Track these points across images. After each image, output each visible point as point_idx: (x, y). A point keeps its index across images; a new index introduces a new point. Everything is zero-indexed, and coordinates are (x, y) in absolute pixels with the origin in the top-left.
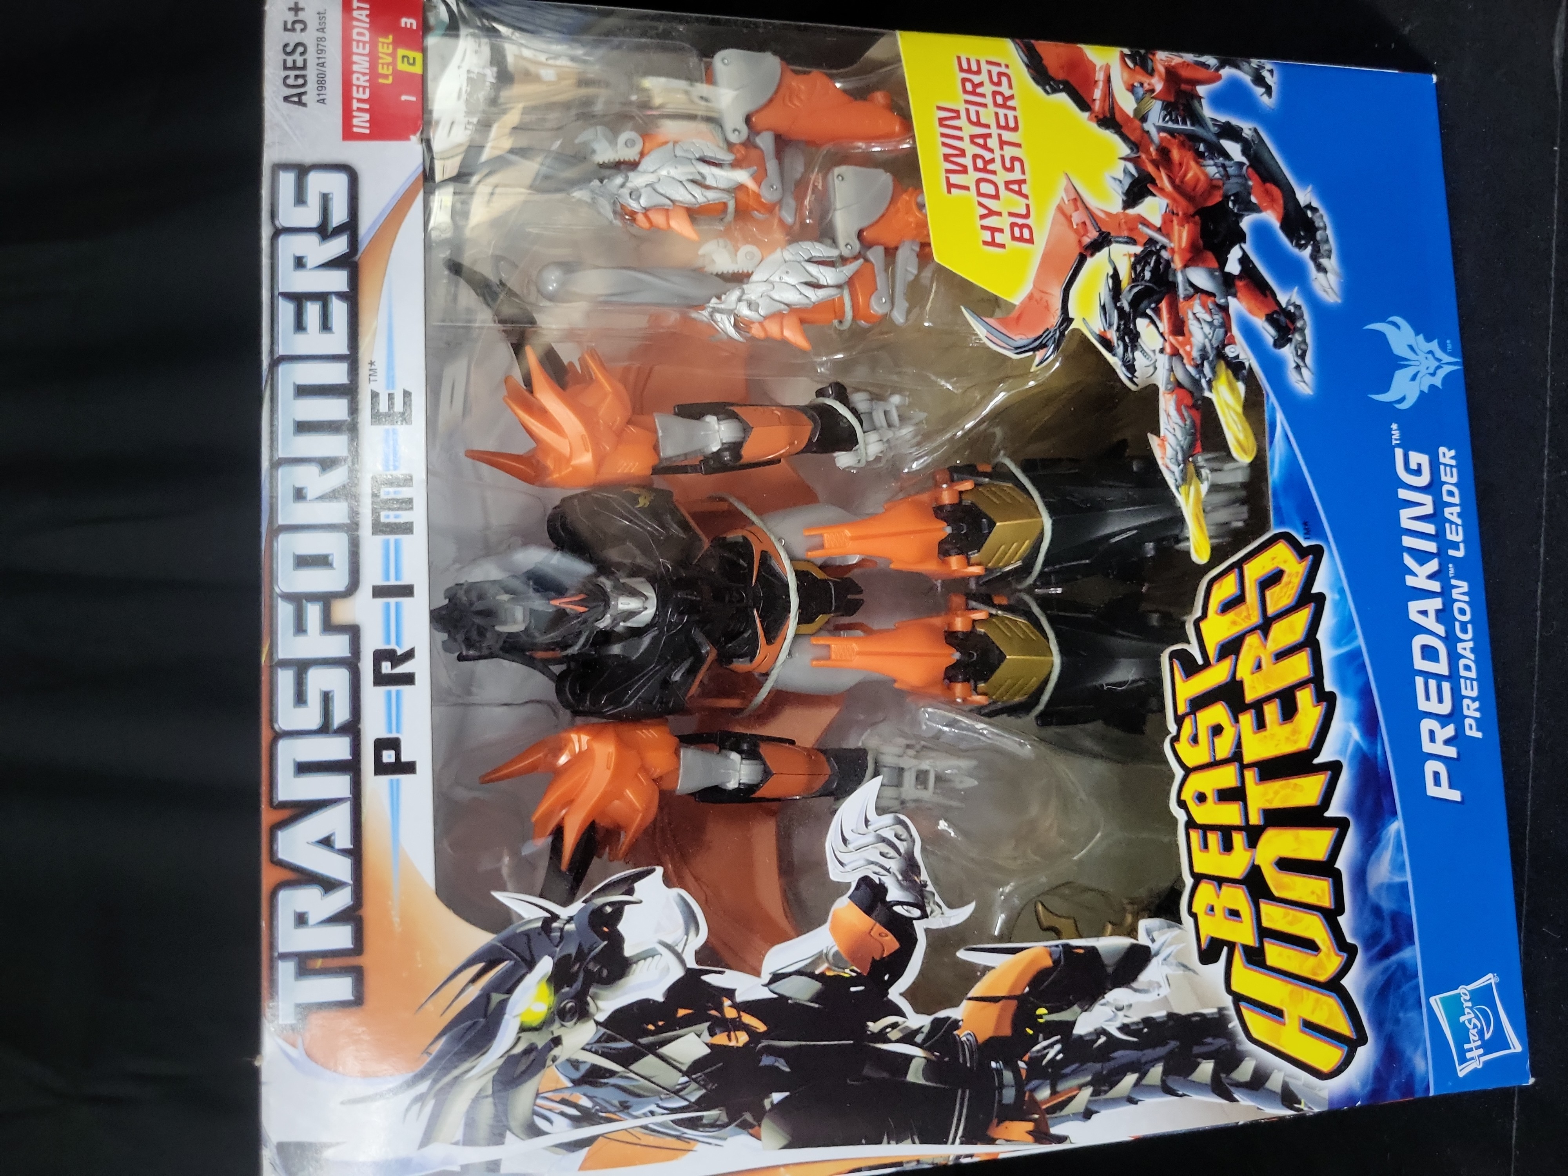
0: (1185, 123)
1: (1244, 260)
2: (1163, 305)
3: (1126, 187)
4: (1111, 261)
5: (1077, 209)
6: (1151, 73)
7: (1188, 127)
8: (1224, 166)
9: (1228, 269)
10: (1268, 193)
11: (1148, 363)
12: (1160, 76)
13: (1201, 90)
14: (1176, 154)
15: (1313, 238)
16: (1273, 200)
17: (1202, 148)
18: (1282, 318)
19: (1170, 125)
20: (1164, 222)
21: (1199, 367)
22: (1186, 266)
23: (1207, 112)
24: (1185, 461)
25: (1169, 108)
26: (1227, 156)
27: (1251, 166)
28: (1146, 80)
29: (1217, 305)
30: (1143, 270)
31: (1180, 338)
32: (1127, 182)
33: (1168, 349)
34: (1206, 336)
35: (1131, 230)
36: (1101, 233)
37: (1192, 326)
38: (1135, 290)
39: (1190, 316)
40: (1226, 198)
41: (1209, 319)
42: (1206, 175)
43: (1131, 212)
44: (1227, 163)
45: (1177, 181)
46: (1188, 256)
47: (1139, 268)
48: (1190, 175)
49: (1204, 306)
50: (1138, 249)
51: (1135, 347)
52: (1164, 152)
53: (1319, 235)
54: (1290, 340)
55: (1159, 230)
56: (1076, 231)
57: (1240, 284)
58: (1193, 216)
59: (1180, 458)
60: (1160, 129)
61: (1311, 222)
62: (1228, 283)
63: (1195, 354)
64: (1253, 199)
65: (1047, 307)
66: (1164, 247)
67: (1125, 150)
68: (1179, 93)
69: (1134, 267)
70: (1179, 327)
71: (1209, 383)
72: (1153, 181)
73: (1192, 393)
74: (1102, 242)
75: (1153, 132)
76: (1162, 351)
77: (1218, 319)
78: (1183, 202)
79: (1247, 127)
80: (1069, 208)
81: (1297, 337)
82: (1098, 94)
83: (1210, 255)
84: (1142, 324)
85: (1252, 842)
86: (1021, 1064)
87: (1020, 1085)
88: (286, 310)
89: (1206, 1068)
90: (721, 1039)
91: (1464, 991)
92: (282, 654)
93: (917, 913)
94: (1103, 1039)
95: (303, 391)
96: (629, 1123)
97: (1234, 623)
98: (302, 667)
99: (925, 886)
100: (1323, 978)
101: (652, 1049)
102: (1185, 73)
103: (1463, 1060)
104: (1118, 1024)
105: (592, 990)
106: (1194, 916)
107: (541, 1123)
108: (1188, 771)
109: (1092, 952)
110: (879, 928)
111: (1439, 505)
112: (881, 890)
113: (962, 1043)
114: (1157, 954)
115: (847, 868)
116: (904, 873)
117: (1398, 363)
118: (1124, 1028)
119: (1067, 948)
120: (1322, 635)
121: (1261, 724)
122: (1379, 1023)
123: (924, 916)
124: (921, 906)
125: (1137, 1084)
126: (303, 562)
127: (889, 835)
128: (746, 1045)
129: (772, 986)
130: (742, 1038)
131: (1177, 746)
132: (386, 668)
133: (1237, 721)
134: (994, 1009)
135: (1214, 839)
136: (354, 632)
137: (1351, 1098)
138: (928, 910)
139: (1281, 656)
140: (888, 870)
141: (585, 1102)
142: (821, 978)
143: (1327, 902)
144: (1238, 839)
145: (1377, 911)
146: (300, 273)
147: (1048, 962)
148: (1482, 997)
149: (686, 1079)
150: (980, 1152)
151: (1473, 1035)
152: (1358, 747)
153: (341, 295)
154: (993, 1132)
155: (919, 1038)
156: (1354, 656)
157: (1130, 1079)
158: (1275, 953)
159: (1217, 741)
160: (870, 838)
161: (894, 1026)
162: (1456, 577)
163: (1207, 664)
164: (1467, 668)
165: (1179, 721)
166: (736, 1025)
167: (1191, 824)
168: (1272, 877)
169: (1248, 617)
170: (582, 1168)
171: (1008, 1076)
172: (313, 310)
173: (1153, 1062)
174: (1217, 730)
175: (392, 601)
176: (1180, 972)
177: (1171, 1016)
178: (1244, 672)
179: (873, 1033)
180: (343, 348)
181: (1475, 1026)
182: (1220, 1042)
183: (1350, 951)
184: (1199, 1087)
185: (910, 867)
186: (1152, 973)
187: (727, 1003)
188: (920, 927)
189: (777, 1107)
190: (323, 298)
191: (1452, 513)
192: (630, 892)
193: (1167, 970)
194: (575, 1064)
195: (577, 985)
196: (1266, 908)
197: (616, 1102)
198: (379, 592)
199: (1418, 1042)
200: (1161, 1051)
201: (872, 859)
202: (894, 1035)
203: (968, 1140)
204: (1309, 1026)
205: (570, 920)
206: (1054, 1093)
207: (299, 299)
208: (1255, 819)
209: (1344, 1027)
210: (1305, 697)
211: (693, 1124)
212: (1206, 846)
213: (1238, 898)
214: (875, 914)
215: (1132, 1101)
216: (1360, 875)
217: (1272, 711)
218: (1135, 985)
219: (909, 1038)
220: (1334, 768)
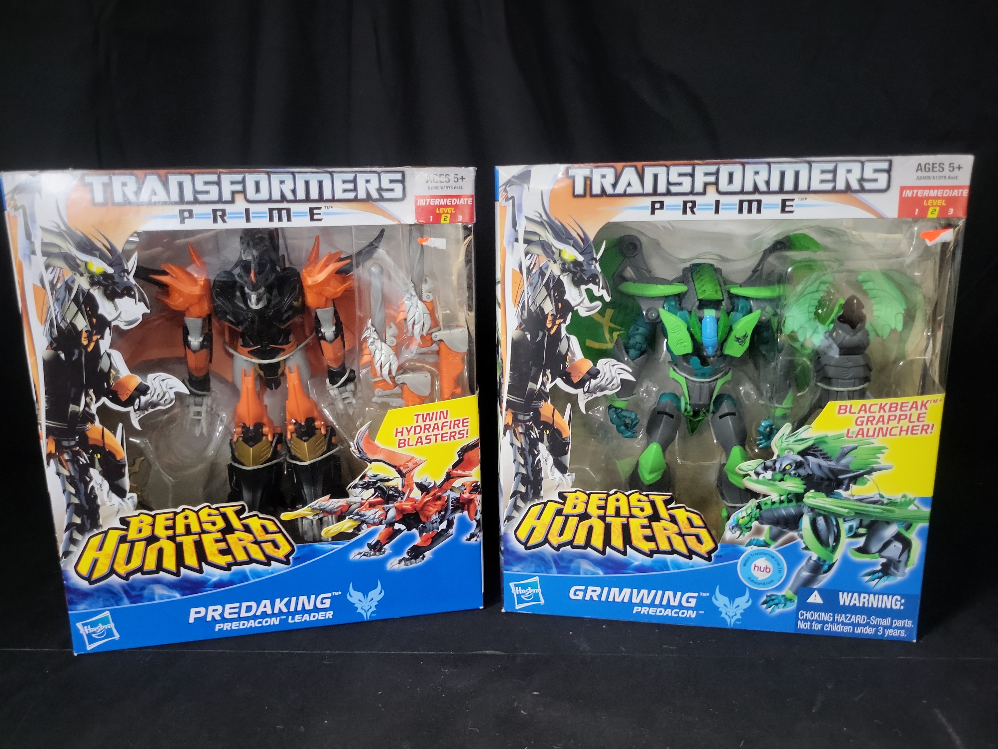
0: (452, 506)
1: (400, 531)
2: (380, 499)
3: (424, 483)
4: (395, 478)
5: (413, 464)
6: (470, 493)
7: (450, 508)
8: (436, 522)
9: (396, 524)
10: (428, 540)
11: (357, 493)
12: (469, 497)
13: (466, 513)
14: (439, 503)
15: (412, 559)
16: (425, 542)
17: (443, 513)
18: (379, 547)
19: (450, 501)
20: (412, 499)
21: (357, 514)
22: (396, 508)
23: (457, 515)
24: (321, 510)
25: (457, 500)
26: (440, 523)
27: (438, 533)
28: (467, 491)
29: (382, 520)
30: (392, 491)
31: (368, 506)
32: (426, 484)
33: (363, 501)
34: (369, 516)
35: (407, 485)
36: (405, 474)
37: (373, 511)
38: (385, 488)
39: (377, 510)
40: (424, 523)
41: (376, 517)
42: (432, 515)
43: (414, 485)
44: (438, 523)
45: (428, 504)
46: (400, 509)
47: (393, 489)
48: (431, 509)
49: (381, 515)
50: (400, 489)
51: (363, 488)
52: (439, 498)
53: (413, 560)
54: (371, 550)
55: (408, 497)
56: (405, 464)
57: (391, 529)
58: (415, 510)
59: (322, 507)
60: (448, 496)
61: (418, 558)
62: (391, 524)
63: (362, 512)
64: (424, 534)
65: (375, 454)
66: (402, 499)
67: (438, 483)
68: (463, 504)
69: (393, 487)
70: (372, 505)
71: (351, 518)
72: (427, 494)
73: (347, 511)
74: (402, 475)
75: (447, 494)
76: (362, 499)
77: (376, 521)
78: (421, 506)
79: (453, 531)
80: (413, 461)
81: (372, 553)
82: (460, 472)
83: (401, 517)
84: (372, 491)
85: (169, 538)
86: (78, 448)
87: (70, 447)
88: (350, 177)
89: (78, 521)
90: (84, 335)
91: (112, 625)
92: (223, 177)
93: (136, 408)
94: (88, 479)
95: (320, 183)
96: (51, 301)
97: (257, 530)
98: (218, 183)
99: (147, 411)
100: (116, 567)
101: (80, 309)
102: (472, 506)
103: (84, 625)
104: (95, 486)
105: (102, 287)
106: (139, 515)
107: (50, 270)
108: (197, 512)
109: (123, 475)
110: (130, 393)
111: (309, 612)
112: (145, 394)
113: (85, 425)
114: (123, 500)
115: (153, 381)
116: (151, 403)
117: (365, 594)
118: (93, 488)
119: (124, 466)
120: (254, 565)
121: (217, 541)
122: (98, 590)
123: (135, 411)
124: (138, 409)
125: (71, 493)
126: (257, 184)
127: (167, 397)
128: (82, 344)
129: (105, 354)
130: (85, 343)
131: (207, 508)
132: (219, 213)
133: (218, 531)
134: (99, 437)
135: (170, 523)
136: (232, 201)
137: (67, 579)
138: (137, 412)
139: (245, 548)
140: (152, 396)
141: (59, 285)
142: (109, 371)
143: (146, 568)
144: (170, 532)
145: (143, 589)
146: (364, 182)
147: (118, 458)
148: (109, 633)
149: (69, 322)
150: (43, 432)
151: (94, 629)
152: (209, 580)
153: (356, 196)
154: (51, 438)
155: (87, 409)
156: (246, 578)
157: (73, 491)
158: (124, 547)
159: (210, 524)
160: (165, 390)
161: (91, 399)
162: (280, 620)
163: (241, 520)
164: (244, 625)
165: (217, 509)
166: (90, 340)
167: (176, 514)
168: (155, 546)
169: (260, 536)
170: (34, 285)
171: (73, 443)
172: (351, 186)
173: (80, 499)
174: (214, 524)
175: (244, 215)
176: (116, 510)
177: (98, 506)
178: (238, 534)
179: (88, 392)
180: (336, 197)
181: (98, 630)
182: (88, 526)
183: (126, 578)
184: (70, 518)
185: (154, 405)
186: (115, 499)
187: (99, 337)
188: (131, 409)
189: (58, 356)
190: (355, 189)
191: (306, 617)
192: (140, 301)
193: (117, 505)
194: (73, 282)
195: (104, 282)
196: (143, 543)
197: (59, 297)
198: (247, 211)
199: (90, 606)
200: (84, 502)
201: (157, 390)
202: (88, 399)
203: (48, 428)
204: (96, 561)
205: (128, 279)
206: (67, 461)
207: (354, 181)
208: (179, 539)
209: (95, 576)
210: (229, 558)
211: (51, 325)
212: (167, 519)
213: (147, 532)
214: (135, 392)
215: (64, 491)
216: (158, 582)
217: (223, 545)
218: (110, 492)
219: (87, 405)
220: (200, 571)
